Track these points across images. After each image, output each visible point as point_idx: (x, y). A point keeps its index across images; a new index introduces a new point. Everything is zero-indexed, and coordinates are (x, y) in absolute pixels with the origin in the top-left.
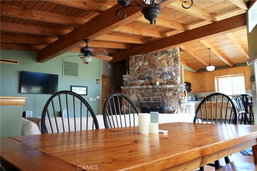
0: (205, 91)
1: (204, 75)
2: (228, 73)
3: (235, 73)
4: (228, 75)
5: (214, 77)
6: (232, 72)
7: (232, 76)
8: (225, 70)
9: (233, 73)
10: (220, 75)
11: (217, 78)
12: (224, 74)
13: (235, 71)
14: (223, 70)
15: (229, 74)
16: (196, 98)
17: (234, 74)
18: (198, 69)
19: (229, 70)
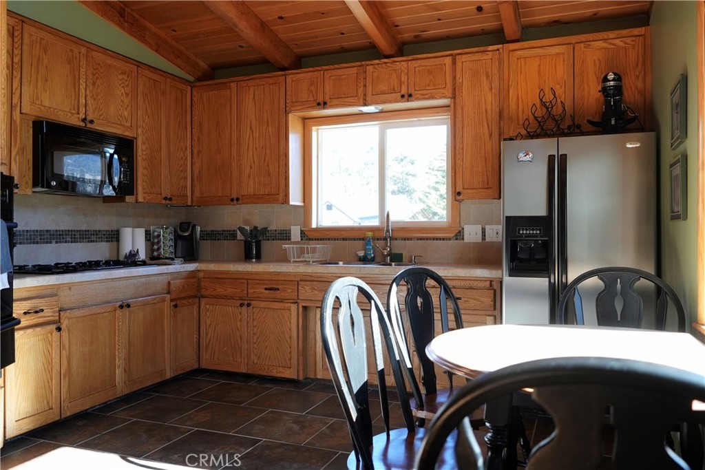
0: (234, 196)
1: (234, 99)
2: (360, 91)
3: (404, 91)
4: (365, 105)
5: (287, 113)
6: (383, 87)
7: (381, 112)
8: (348, 72)
9: (393, 91)
10: (320, 100)
11: (304, 119)
12: (342, 99)
13: (404, 78)
14: (339, 72)
15: (369, 98)
16: (177, 237)
17: (397, 101)
18: (203, 65)
19: (370, 69)
